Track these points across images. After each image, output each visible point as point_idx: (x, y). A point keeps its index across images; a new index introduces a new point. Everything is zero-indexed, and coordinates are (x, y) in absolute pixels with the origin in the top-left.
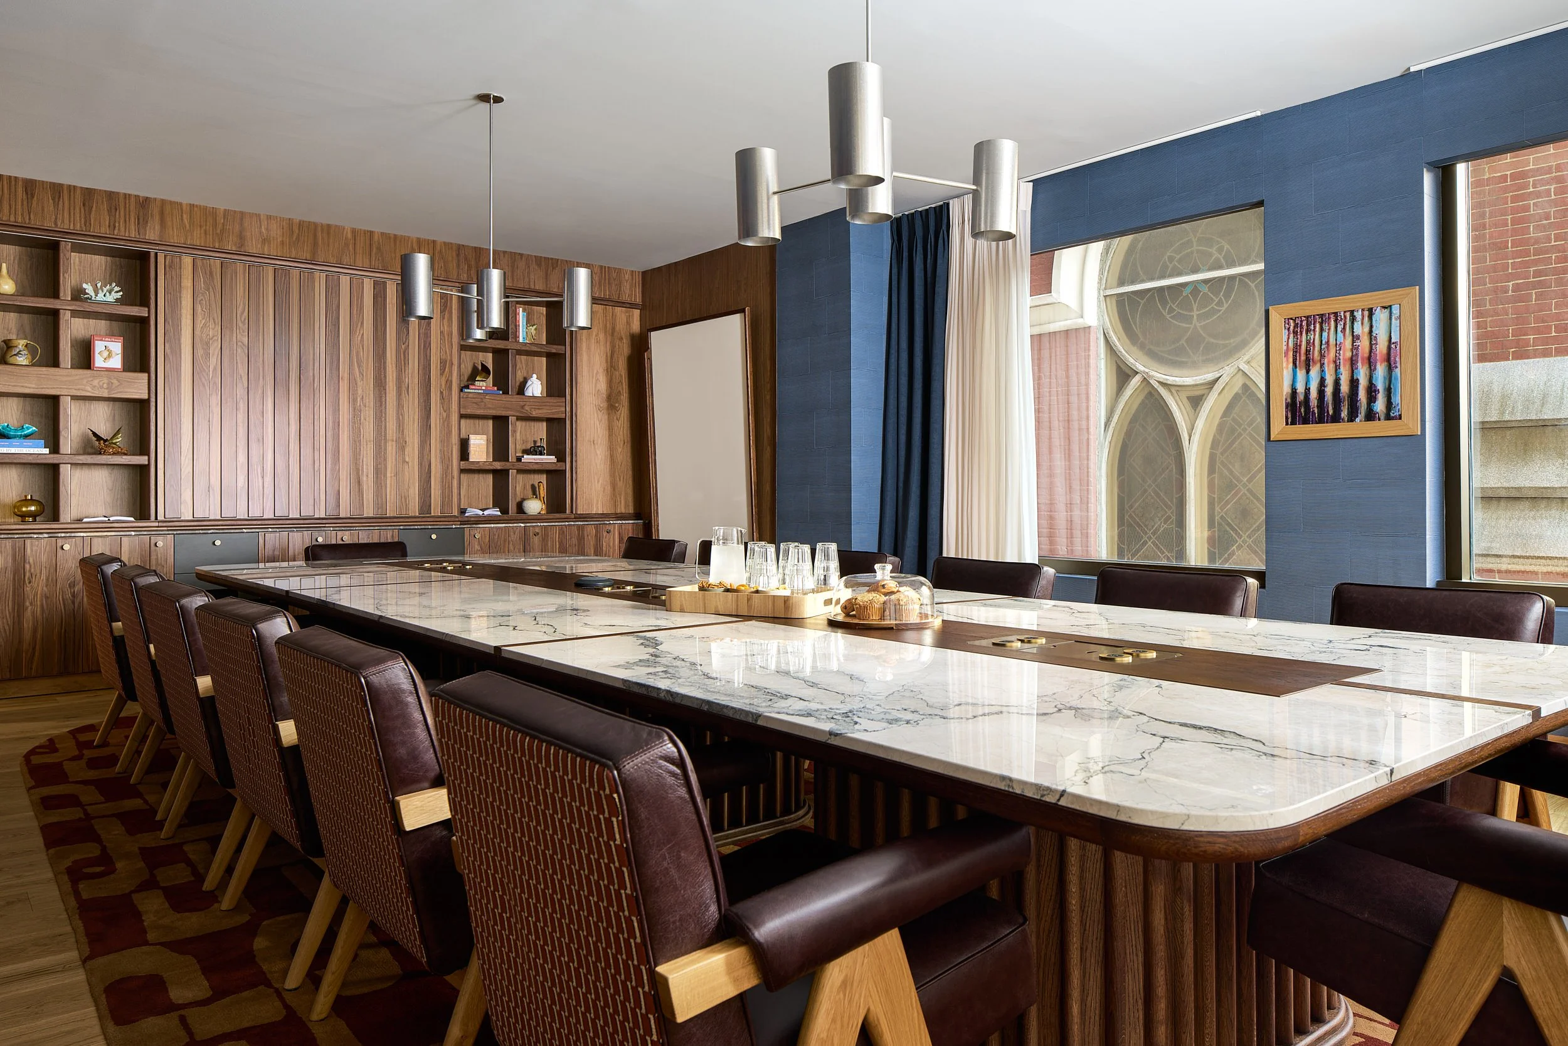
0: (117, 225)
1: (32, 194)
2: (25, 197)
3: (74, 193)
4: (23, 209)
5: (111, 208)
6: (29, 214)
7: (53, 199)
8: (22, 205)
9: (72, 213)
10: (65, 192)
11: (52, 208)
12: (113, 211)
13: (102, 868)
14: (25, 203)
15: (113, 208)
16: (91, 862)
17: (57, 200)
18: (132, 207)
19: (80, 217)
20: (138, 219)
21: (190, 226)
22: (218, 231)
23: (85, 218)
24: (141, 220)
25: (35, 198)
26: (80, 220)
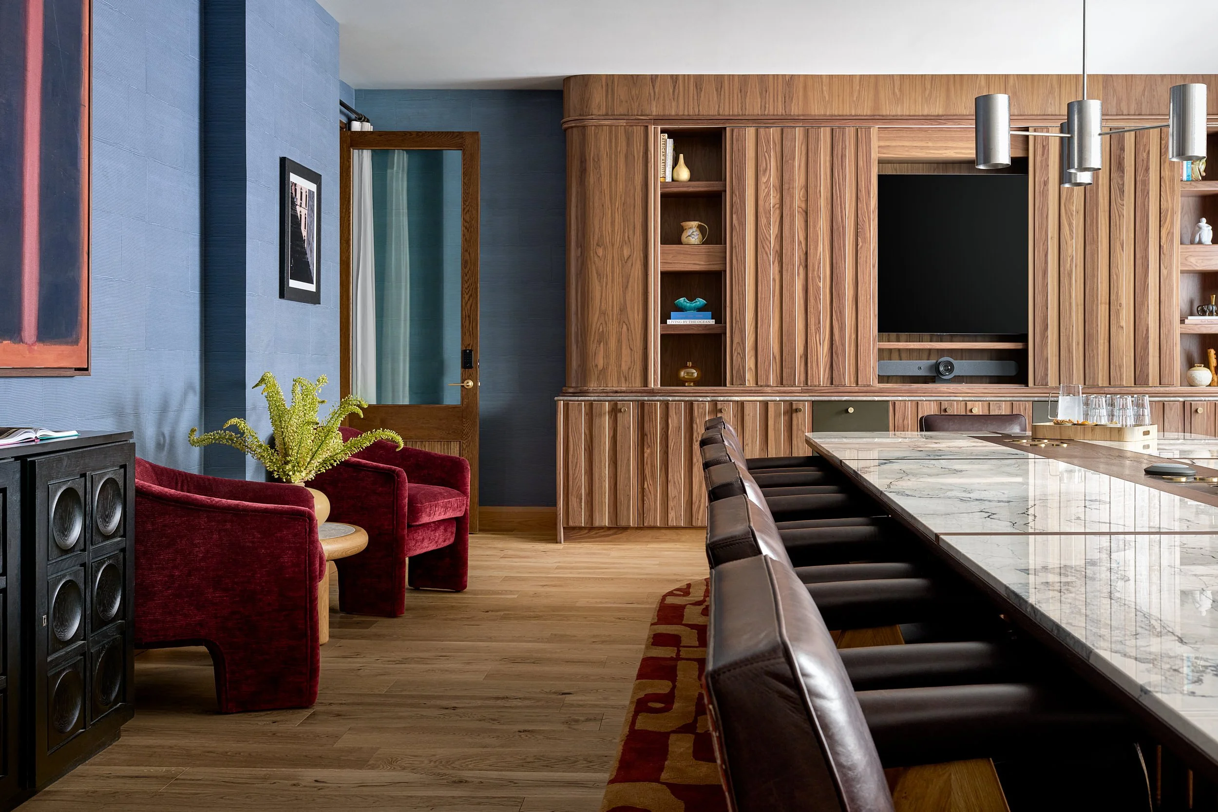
0: (767, 106)
1: (700, 88)
2: (695, 92)
3: (733, 82)
4: (693, 103)
5: (762, 90)
6: (699, 106)
7: (717, 90)
8: (693, 99)
9: (731, 101)
10: (726, 82)
11: (715, 98)
12: (764, 92)
13: (663, 705)
14: (696, 98)
15: (764, 90)
16: (656, 698)
17: (719, 90)
18: (780, 88)
19: (738, 103)
20: (785, 97)
21: (829, 98)
22: (855, 99)
23: (742, 103)
24: (787, 98)
25: (703, 91)
26: (738, 106)
